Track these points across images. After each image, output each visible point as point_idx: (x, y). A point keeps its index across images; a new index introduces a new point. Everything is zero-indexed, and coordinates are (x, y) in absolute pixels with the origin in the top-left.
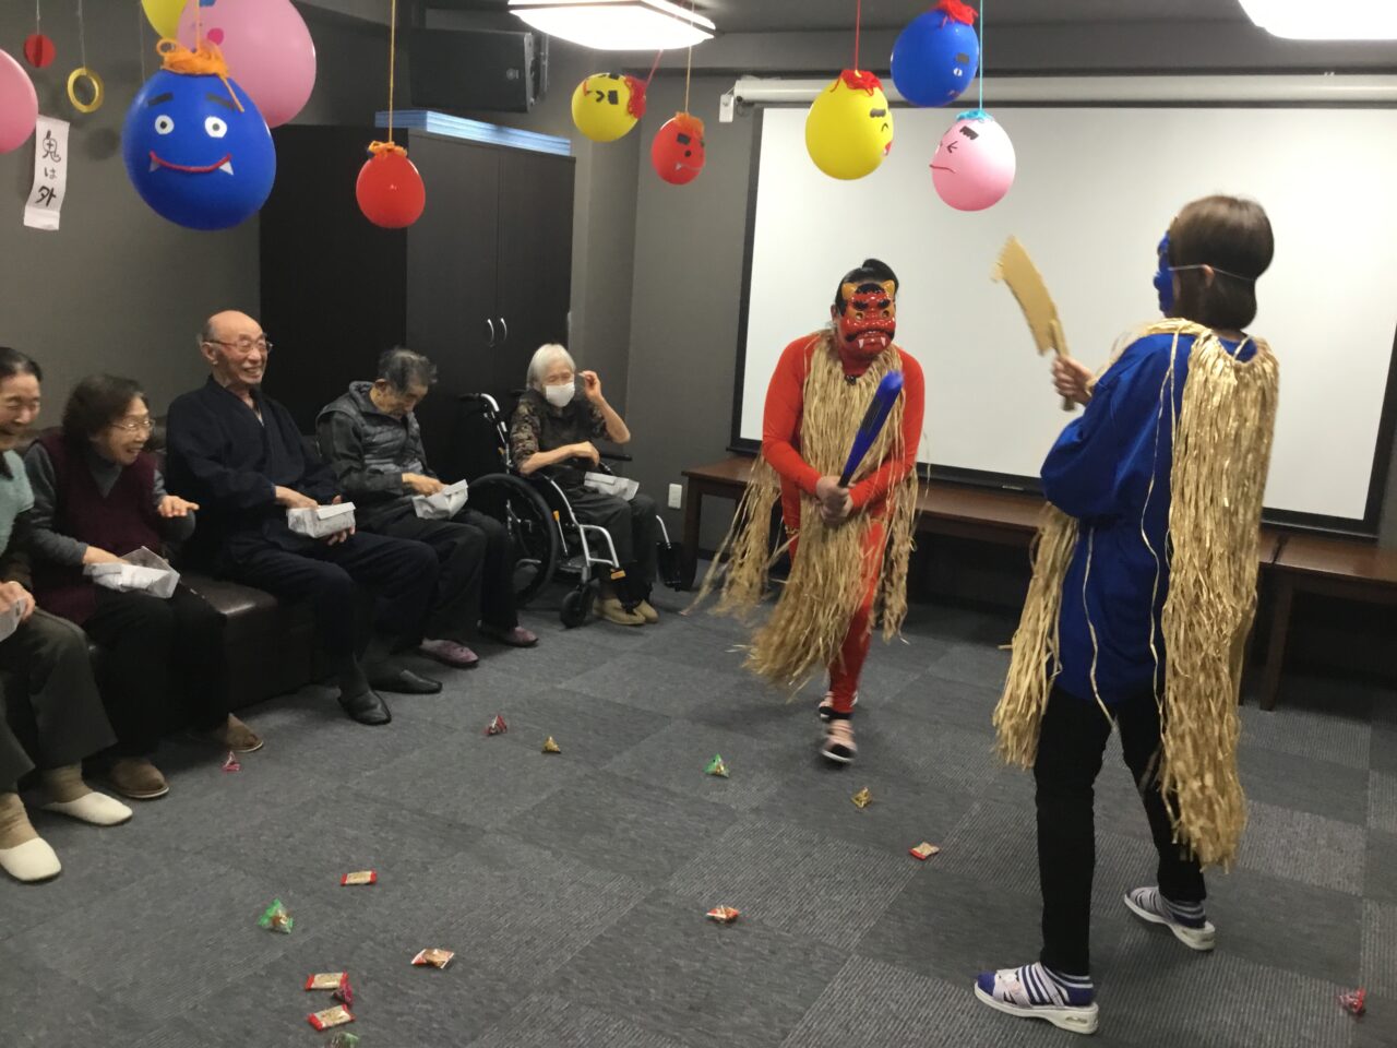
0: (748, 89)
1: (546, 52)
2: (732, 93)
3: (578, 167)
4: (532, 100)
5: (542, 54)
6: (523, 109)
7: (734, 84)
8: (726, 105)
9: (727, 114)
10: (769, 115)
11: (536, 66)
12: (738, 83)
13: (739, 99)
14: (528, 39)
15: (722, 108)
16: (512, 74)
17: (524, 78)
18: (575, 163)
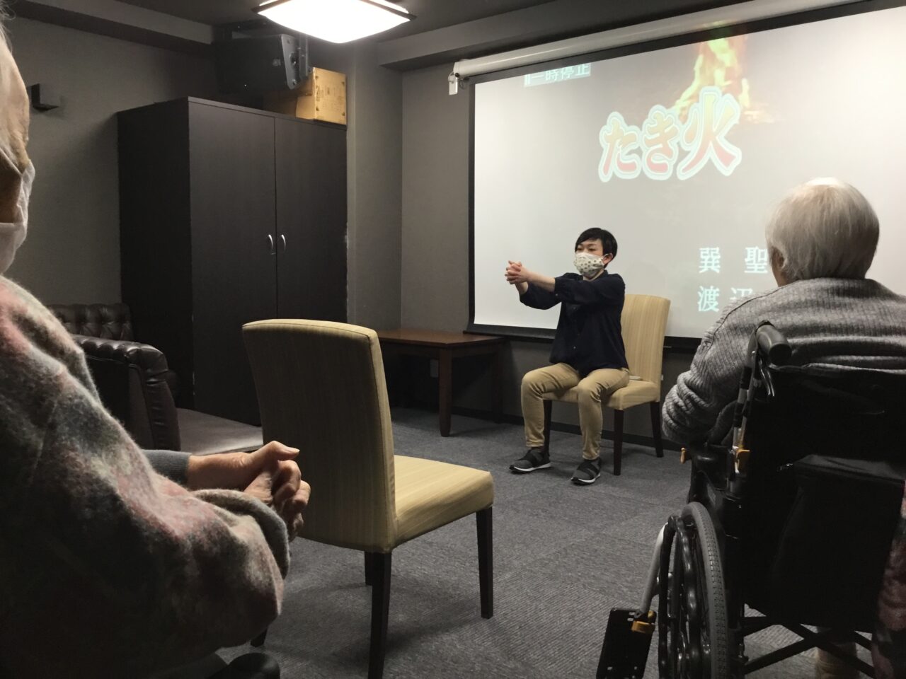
0: (463, 67)
1: (305, 49)
3: (348, 132)
4: (295, 80)
5: (300, 48)
7: (452, 67)
8: (453, 82)
9: (454, 89)
10: (479, 90)
11: (296, 59)
12: (456, 64)
13: (457, 75)
14: (284, 39)
15: (451, 85)
16: (276, 63)
17: (285, 66)
18: (346, 130)
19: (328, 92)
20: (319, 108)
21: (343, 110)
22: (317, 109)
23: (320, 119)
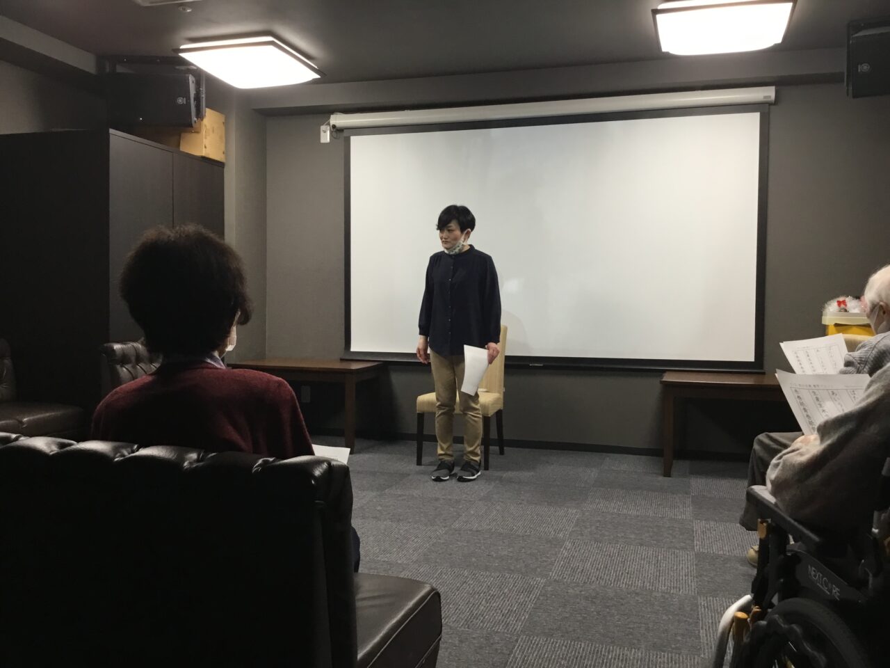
0: (339, 120)
1: (203, 89)
2: (329, 124)
3: (226, 169)
4: (196, 119)
5: (201, 89)
6: (191, 126)
7: (329, 118)
8: (325, 132)
9: (326, 137)
10: (355, 141)
11: (197, 98)
12: (332, 116)
13: (334, 126)
14: (191, 79)
15: (322, 134)
17: (190, 103)
18: (224, 168)
19: (213, 131)
20: (207, 146)
21: (223, 148)
22: (205, 147)
23: (207, 156)
